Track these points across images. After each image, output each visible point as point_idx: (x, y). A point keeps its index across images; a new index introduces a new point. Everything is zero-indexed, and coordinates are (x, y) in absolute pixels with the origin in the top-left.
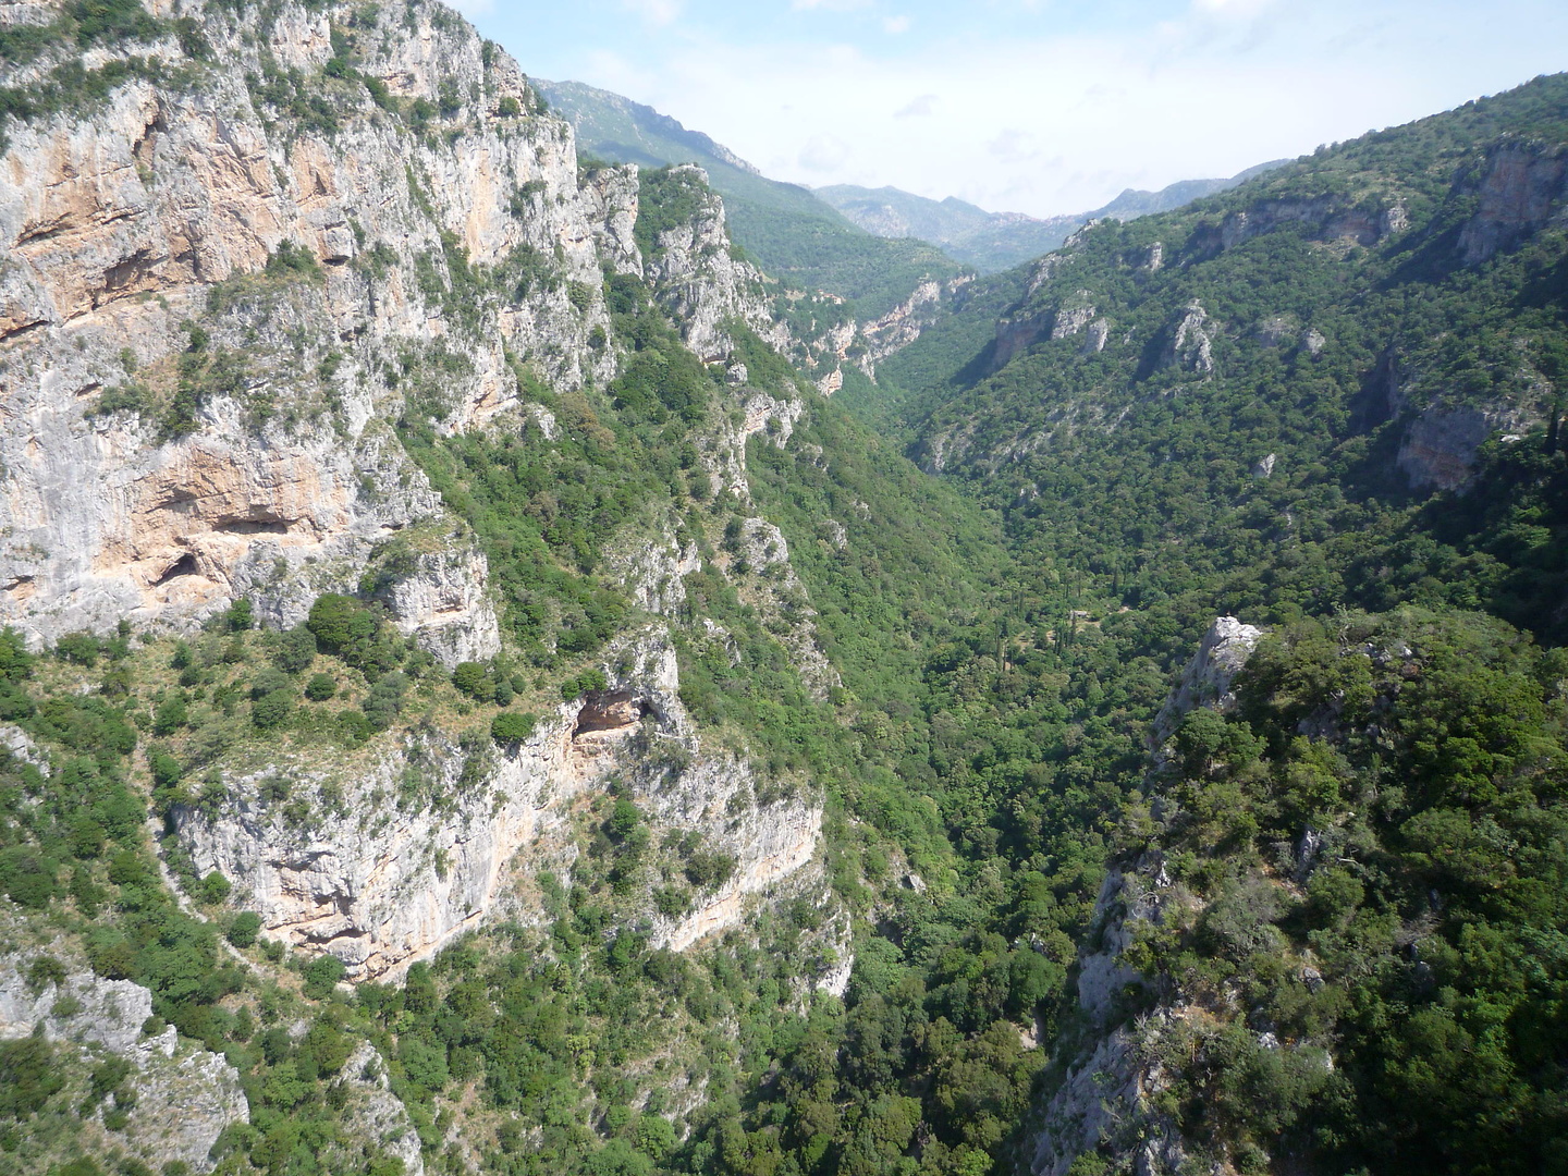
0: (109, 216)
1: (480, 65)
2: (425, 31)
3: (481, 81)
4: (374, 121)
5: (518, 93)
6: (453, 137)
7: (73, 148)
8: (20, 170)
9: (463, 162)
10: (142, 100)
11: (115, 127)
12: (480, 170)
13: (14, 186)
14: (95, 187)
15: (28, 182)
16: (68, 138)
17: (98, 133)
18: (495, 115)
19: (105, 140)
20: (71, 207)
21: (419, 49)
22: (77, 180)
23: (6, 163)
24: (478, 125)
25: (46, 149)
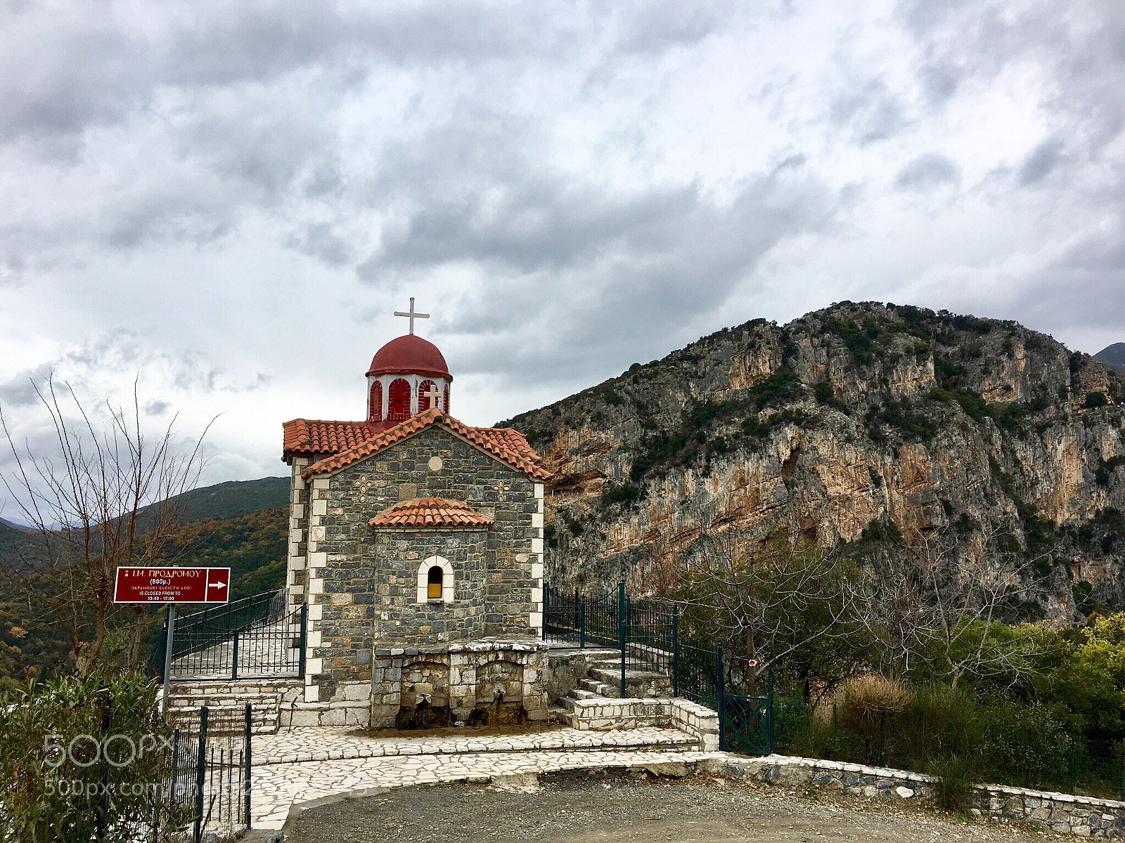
0: (765, 507)
1: (1068, 371)
3: (1068, 382)
4: (964, 428)
5: (1105, 388)
6: (1041, 429)
7: (746, 469)
8: (716, 483)
9: (1050, 447)
10: (790, 435)
11: (772, 454)
12: (1067, 451)
13: (712, 492)
14: (757, 490)
15: (720, 489)
16: (744, 463)
17: (761, 458)
18: (1083, 407)
19: (765, 463)
20: (743, 503)
21: (1015, 367)
22: (748, 487)
23: (709, 480)
24: (1065, 418)
25: (731, 470)
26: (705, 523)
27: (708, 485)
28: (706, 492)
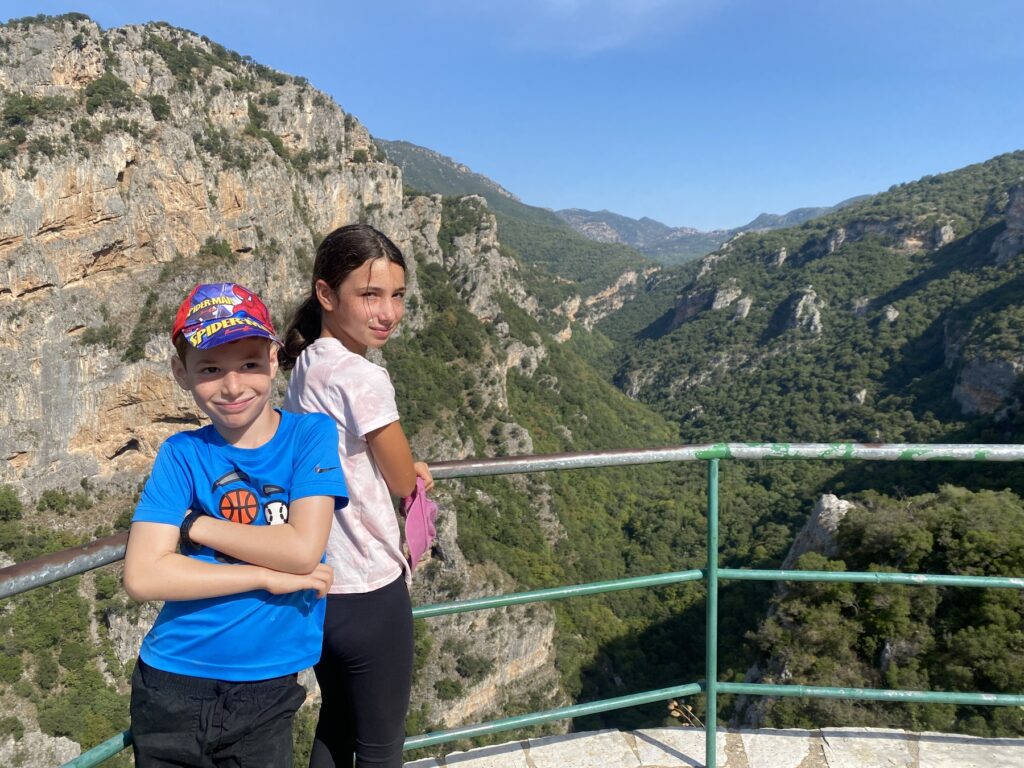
0: (99, 219)
1: (343, 129)
2: (308, 107)
3: (343, 139)
4: (274, 163)
5: (366, 148)
6: (323, 175)
7: (78, 175)
8: (42, 188)
9: (329, 190)
10: (125, 146)
11: (106, 163)
12: (340, 195)
13: (38, 197)
14: (91, 200)
15: (47, 194)
16: (75, 169)
17: (95, 166)
18: (351, 161)
19: (99, 171)
20: (74, 211)
21: (304, 119)
22: (80, 195)
23: (33, 183)
24: (340, 167)
25: (59, 176)
26: (30, 230)
27: (32, 188)
28: (30, 197)
